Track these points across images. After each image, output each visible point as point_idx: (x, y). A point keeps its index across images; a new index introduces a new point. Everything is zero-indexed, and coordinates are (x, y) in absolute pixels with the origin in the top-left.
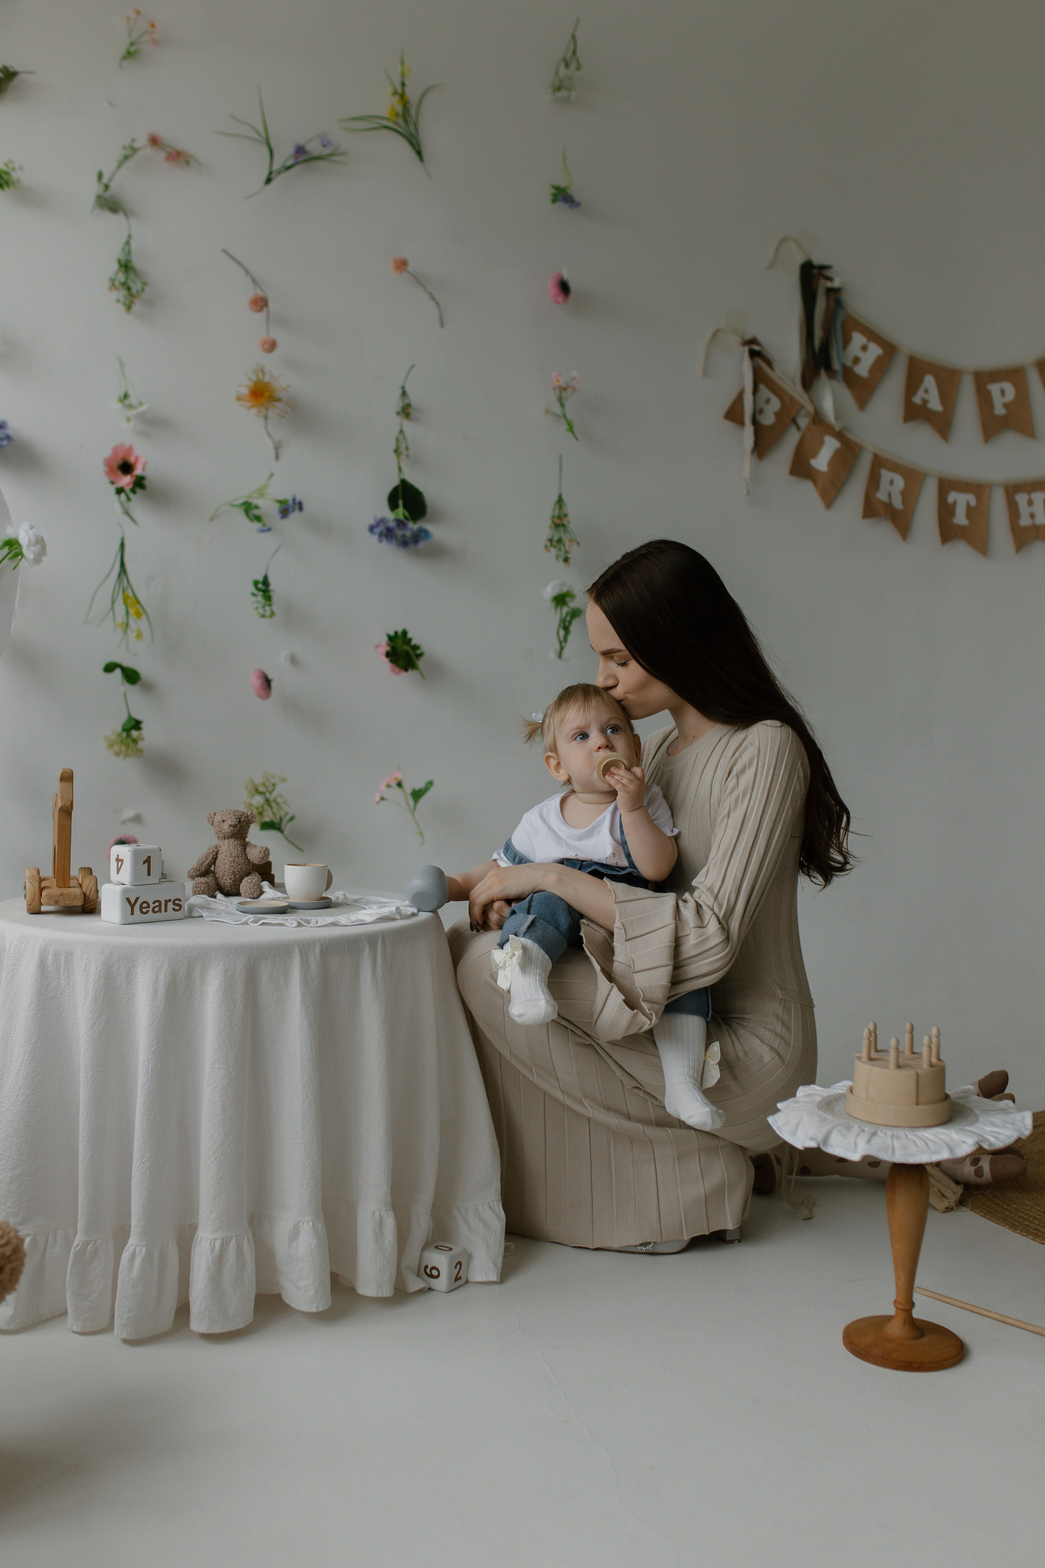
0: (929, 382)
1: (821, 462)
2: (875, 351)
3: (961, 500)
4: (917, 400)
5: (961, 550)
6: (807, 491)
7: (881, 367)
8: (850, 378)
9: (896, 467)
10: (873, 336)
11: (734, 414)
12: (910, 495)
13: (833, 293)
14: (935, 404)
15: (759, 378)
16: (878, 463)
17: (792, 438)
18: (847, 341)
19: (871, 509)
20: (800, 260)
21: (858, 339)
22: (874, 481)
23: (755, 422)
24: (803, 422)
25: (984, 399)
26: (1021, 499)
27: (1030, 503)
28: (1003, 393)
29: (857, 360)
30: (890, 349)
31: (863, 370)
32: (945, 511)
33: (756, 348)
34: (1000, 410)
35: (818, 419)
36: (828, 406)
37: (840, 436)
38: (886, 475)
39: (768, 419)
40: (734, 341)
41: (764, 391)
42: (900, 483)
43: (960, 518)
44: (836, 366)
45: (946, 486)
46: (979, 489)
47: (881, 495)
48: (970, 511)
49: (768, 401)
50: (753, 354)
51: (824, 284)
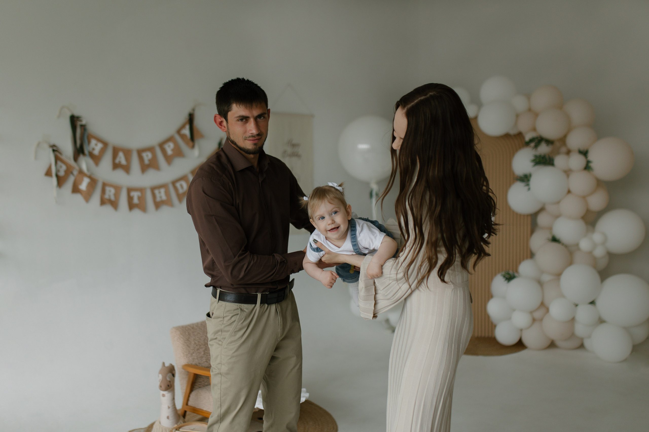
0: (121, 155)
1: (83, 186)
2: (100, 146)
3: (135, 195)
4: (117, 161)
5: (137, 212)
6: (79, 198)
7: (103, 151)
8: (91, 155)
9: (111, 186)
10: (99, 140)
11: (48, 173)
12: (117, 195)
13: (83, 127)
14: (124, 162)
15: (57, 159)
16: (104, 185)
17: (71, 180)
18: (89, 142)
19: (103, 202)
20: (68, 114)
21: (93, 142)
22: (103, 191)
23: (57, 176)
24: (75, 173)
25: (141, 159)
26: (156, 192)
27: (160, 193)
28: (147, 156)
29: (93, 149)
30: (105, 144)
31: (96, 152)
32: (130, 199)
33: (55, 148)
34: (146, 162)
35: (81, 172)
36: (84, 167)
37: (90, 177)
38: (108, 189)
39: (62, 173)
40: (46, 146)
41: (59, 163)
42: (113, 191)
43: (136, 201)
44: (86, 152)
45: (129, 190)
46: (142, 190)
47: (106, 196)
48: (139, 198)
49: (61, 167)
50: (54, 151)
51: (79, 123)
